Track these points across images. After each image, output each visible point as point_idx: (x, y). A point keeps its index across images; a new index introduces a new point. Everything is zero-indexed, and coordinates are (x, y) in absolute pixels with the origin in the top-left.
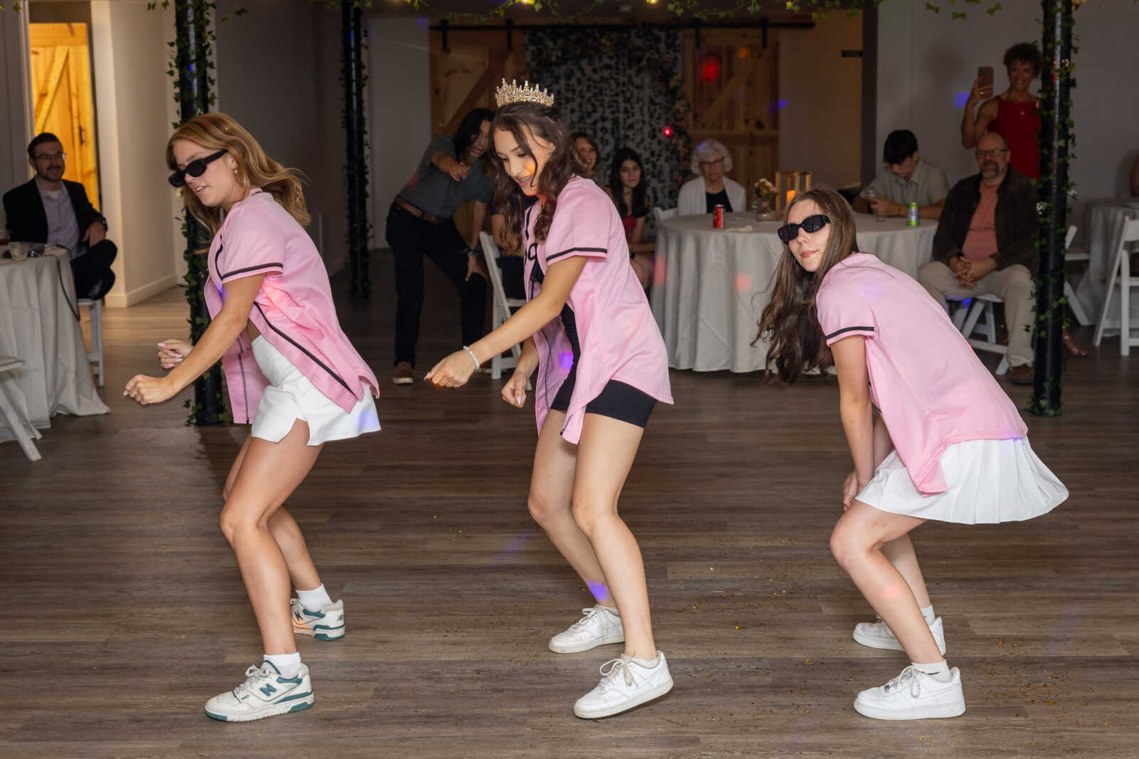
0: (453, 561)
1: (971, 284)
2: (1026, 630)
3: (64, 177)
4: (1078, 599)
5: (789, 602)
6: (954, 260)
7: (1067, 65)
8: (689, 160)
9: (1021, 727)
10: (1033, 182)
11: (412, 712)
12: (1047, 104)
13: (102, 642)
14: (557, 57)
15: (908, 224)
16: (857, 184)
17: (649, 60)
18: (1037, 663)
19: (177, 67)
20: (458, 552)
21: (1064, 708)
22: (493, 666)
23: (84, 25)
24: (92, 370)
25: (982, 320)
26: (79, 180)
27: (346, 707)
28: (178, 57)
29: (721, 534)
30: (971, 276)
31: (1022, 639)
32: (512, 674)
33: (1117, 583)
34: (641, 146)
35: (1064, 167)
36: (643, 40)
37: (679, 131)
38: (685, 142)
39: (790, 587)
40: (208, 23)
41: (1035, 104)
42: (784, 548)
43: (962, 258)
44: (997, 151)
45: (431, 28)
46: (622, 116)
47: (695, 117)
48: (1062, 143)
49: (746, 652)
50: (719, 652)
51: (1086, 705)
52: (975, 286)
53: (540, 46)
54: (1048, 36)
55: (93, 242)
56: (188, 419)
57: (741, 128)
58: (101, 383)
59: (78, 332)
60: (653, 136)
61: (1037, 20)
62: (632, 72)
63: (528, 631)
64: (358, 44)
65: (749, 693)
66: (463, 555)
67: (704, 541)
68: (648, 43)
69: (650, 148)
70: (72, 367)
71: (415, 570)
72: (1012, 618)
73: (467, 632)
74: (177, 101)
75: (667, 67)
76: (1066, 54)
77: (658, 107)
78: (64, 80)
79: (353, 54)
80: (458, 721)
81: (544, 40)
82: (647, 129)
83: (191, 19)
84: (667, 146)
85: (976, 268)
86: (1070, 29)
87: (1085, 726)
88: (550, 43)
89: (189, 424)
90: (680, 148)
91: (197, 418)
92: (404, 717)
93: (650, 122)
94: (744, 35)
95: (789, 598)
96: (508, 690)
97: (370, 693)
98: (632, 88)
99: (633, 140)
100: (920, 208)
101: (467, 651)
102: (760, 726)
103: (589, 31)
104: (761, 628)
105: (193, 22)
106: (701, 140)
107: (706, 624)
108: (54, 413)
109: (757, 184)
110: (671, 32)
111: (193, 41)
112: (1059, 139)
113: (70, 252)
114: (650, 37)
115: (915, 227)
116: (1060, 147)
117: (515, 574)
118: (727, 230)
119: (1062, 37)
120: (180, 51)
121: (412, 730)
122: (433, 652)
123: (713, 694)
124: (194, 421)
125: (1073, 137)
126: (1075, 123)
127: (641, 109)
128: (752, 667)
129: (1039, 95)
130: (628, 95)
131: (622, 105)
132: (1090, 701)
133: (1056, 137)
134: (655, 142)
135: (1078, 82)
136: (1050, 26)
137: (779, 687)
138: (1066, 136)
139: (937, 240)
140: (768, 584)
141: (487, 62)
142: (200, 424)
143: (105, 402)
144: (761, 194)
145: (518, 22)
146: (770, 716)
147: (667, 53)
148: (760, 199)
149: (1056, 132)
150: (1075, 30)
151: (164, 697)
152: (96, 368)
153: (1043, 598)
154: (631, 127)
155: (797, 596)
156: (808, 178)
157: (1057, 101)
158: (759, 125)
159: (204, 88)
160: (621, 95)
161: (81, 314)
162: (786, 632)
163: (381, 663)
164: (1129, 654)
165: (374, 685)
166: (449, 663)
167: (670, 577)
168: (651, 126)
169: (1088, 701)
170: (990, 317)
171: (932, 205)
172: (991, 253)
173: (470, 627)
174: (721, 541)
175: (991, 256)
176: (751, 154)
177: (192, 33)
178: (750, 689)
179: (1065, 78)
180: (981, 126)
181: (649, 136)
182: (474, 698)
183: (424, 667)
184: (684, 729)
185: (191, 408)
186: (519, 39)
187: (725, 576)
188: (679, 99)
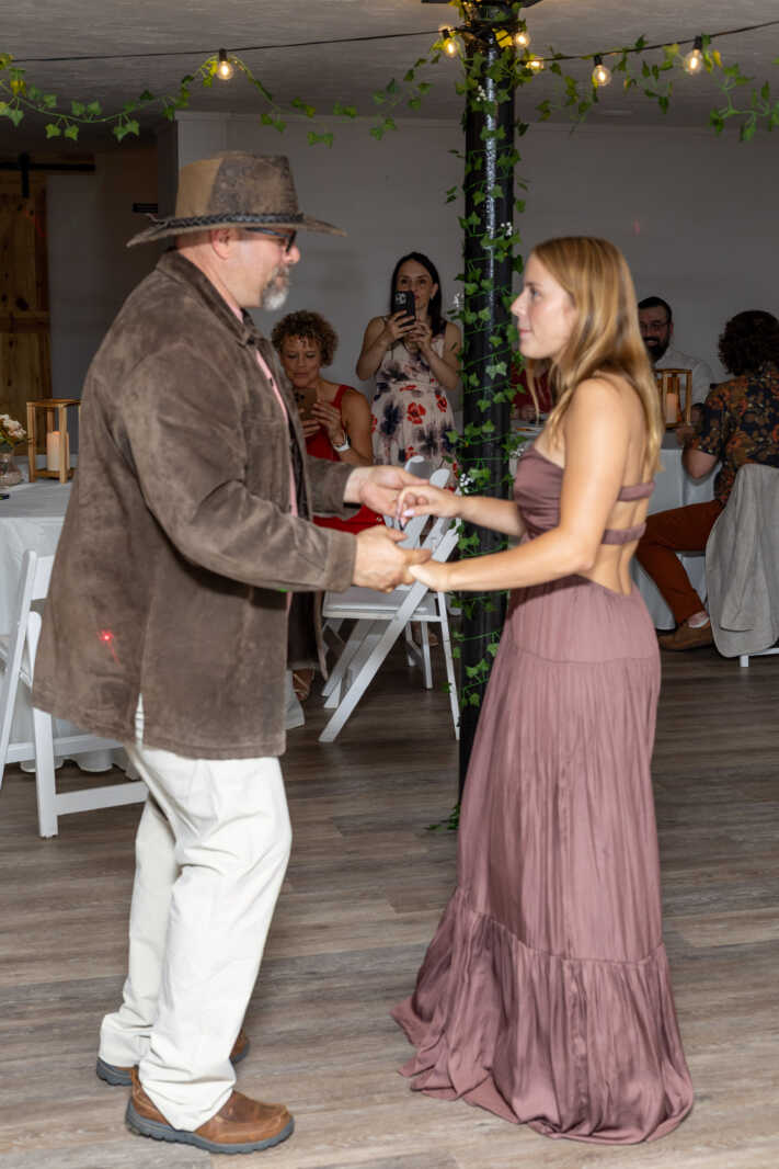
7: (509, 233)
76: (506, 213)
86: (510, 170)
116: (498, 375)
119: (497, 183)
133: (491, 357)
136: (480, 161)
149: (491, 349)
157: (491, 294)
179: (505, 254)
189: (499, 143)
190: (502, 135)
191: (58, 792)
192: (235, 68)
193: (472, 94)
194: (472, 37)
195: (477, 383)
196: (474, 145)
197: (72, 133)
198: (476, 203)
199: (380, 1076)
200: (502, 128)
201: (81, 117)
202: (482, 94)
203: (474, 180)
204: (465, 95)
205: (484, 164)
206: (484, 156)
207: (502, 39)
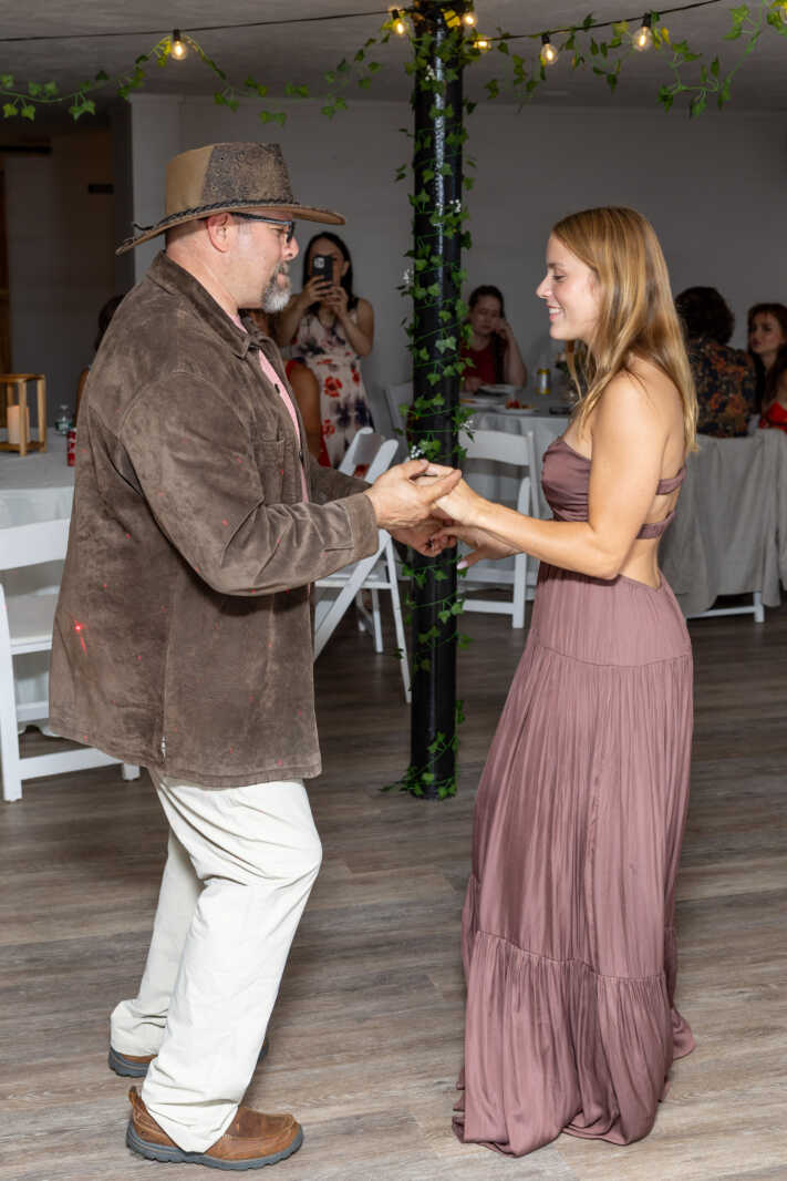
7: (458, 210)
76: (455, 190)
86: (459, 148)
116: (448, 350)
119: (446, 161)
136: (429, 140)
179: (455, 231)
189: (448, 122)
190: (451, 114)
191: (22, 757)
192: (189, 47)
193: (421, 73)
194: (421, 18)
195: (426, 357)
196: (424, 125)
197: (29, 112)
198: (426, 180)
199: (338, 1036)
200: (450, 107)
201: (37, 97)
202: (431, 74)
203: (423, 159)
204: (414, 74)
205: (433, 142)
206: (433, 135)
207: (450, 19)
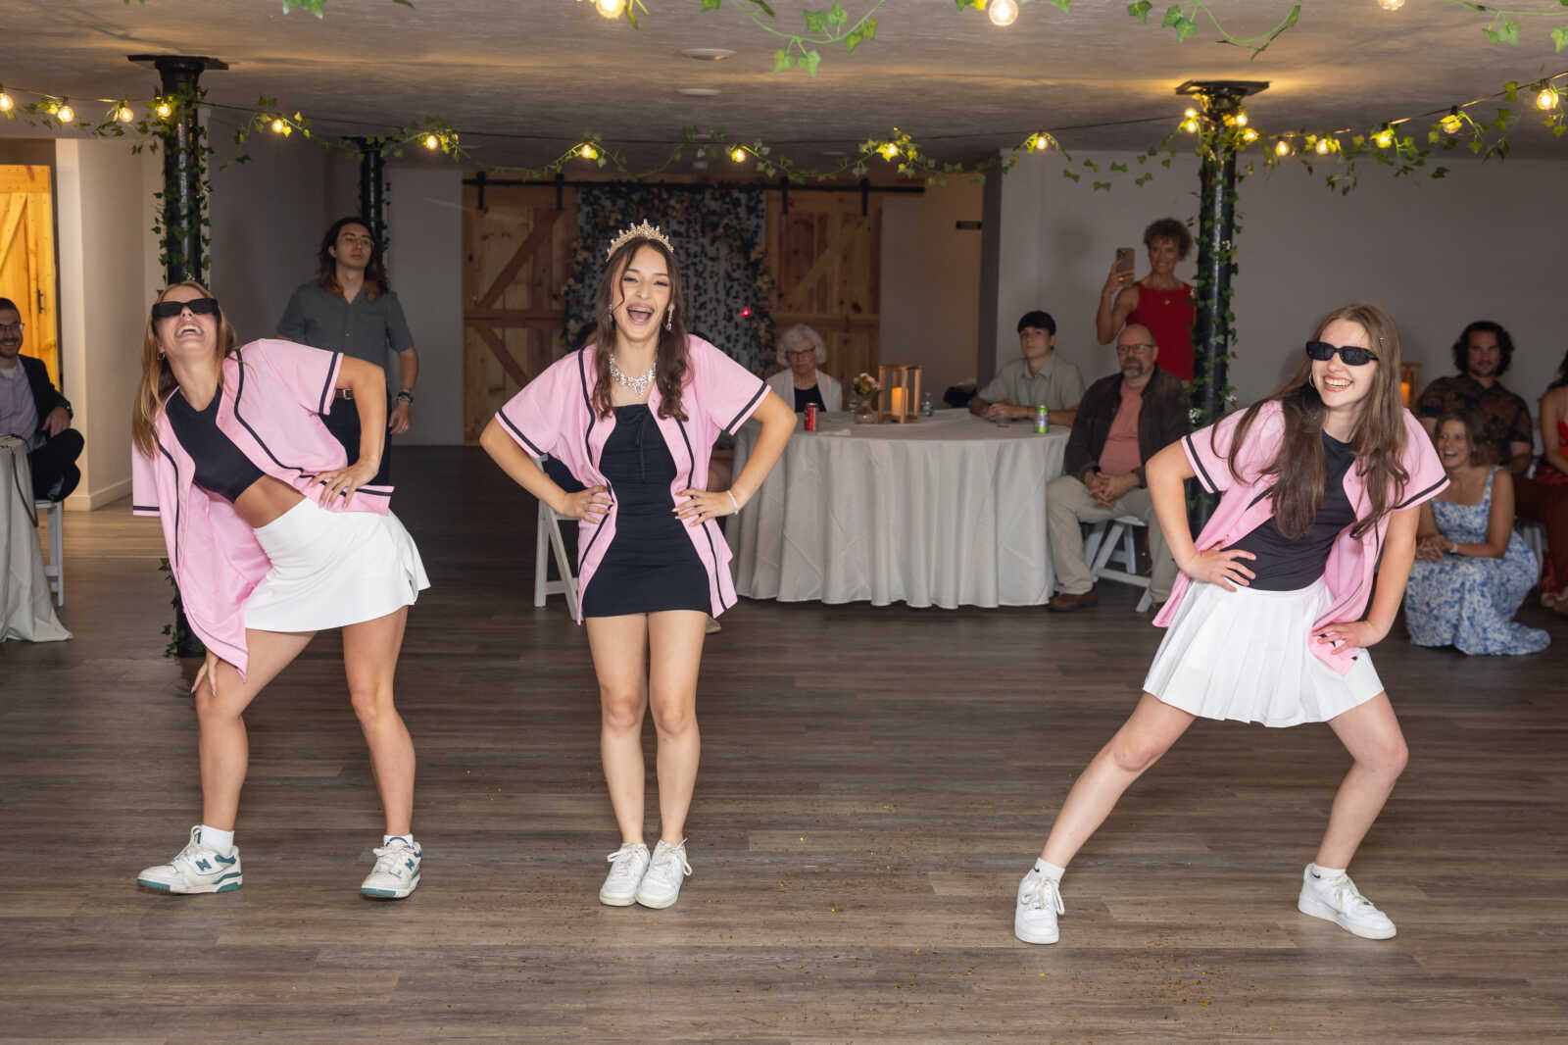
0: (492, 825)
1: (1109, 504)
2: (1177, 916)
3: (21, 352)
4: (1237, 880)
5: (895, 880)
6: (1089, 475)
7: (1228, 248)
8: (774, 349)
9: (1171, 1033)
10: (1186, 384)
11: (445, 1007)
12: (1204, 293)
13: (67, 918)
14: (617, 220)
15: (1036, 431)
16: (972, 381)
17: (727, 224)
18: (1189, 955)
19: (164, 223)
20: (497, 815)
21: (1220, 1010)
22: (542, 953)
23: (46, 168)
24: (50, 586)
25: (1120, 546)
26: (36, 356)
27: (365, 999)
28: (166, 210)
29: (812, 797)
30: (1108, 495)
31: (1170, 928)
32: (565, 963)
33: (1282, 862)
34: (714, 329)
35: (1223, 368)
36: (719, 203)
37: (761, 313)
38: (767, 326)
39: (896, 861)
40: (203, 171)
41: (1189, 292)
42: (887, 815)
43: (1099, 474)
44: (1142, 347)
45: (465, 182)
46: (692, 293)
47: (780, 296)
48: (1220, 339)
49: (843, 940)
50: (812, 939)
51: (1247, 1006)
52: (1114, 506)
53: (595, 207)
54: (1206, 213)
55: (54, 432)
56: (168, 648)
57: (835, 311)
58: (61, 603)
59: (36, 541)
60: (730, 319)
61: (1194, 193)
62: (706, 241)
63: (584, 911)
64: (379, 200)
65: (846, 987)
66: (503, 818)
67: (792, 806)
68: (726, 206)
69: (725, 332)
70: (27, 583)
71: (446, 835)
72: (1159, 902)
73: (509, 912)
74: (163, 264)
75: (746, 236)
76: (1227, 234)
77: (735, 284)
78: (21, 233)
79: (373, 211)
80: (499, 1017)
81: (599, 198)
82: (722, 310)
83: (183, 165)
84: (746, 329)
85: (1115, 485)
86: (1232, 206)
87: (1245, 1031)
88: (607, 204)
89: (168, 654)
90: (762, 333)
91: (178, 648)
92: (436, 1013)
93: (725, 301)
94: (841, 200)
95: (894, 876)
96: (560, 981)
97: (395, 984)
98: (704, 260)
99: (705, 322)
100: (1049, 412)
101: (509, 935)
102: (862, 1028)
103: (655, 190)
104: (861, 912)
105: (184, 170)
106: (790, 324)
107: (795, 905)
108: (3, 638)
109: (856, 380)
110: (754, 194)
111: (184, 191)
112: (1217, 335)
113: (26, 442)
114: (728, 200)
115: (1042, 435)
116: (1218, 344)
117: (565, 841)
118: (820, 434)
119: (1222, 215)
120: (168, 203)
121: (445, 1028)
122: (469, 935)
123: (806, 989)
124: (175, 651)
125: (1233, 333)
126: (1236, 316)
127: (716, 284)
128: (852, 957)
129: (1194, 283)
130: (700, 268)
131: (693, 280)
132: (1251, 1002)
133: (1214, 332)
134: (732, 324)
135: (1240, 268)
136: (1209, 201)
137: (885, 981)
138: (1226, 332)
139: (1069, 449)
140: (869, 858)
141: (531, 223)
142: (179, 655)
143: (65, 625)
144: (861, 391)
145: (569, 178)
146: (876, 1016)
147: (748, 219)
148: (860, 397)
149: (1214, 326)
150: (1238, 206)
151: (144, 985)
152: (54, 585)
153: (1193, 879)
154: (703, 306)
155: (903, 872)
156: (917, 373)
157: (1216, 289)
158: (856, 308)
159: (196, 249)
160: (692, 268)
161: (39, 517)
162: (891, 916)
163: (407, 947)
164: (1295, 947)
165: (398, 973)
166: (489, 948)
167: (752, 848)
168: (727, 305)
169: (1248, 1002)
170: (1130, 543)
171: (1062, 411)
172: (1133, 468)
173: (513, 905)
174: (812, 805)
175: (1133, 471)
176: (846, 342)
177: (184, 183)
178: (849, 984)
179: (1226, 262)
180: (1120, 317)
181: (724, 319)
182: (520, 990)
183: (459, 953)
184: (771, 1031)
185: (171, 635)
186: (572, 198)
187: (819, 849)
188: (761, 275)
189: (1224, 188)
190: (1226, 182)
192: (1049, 143)
194: (1207, 119)
196: (1208, 190)
198: (1208, 228)
200: (1227, 179)
204: (1202, 157)
205: (1214, 202)
206: (1214, 197)
207: (1228, 120)
